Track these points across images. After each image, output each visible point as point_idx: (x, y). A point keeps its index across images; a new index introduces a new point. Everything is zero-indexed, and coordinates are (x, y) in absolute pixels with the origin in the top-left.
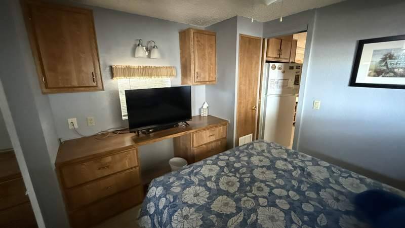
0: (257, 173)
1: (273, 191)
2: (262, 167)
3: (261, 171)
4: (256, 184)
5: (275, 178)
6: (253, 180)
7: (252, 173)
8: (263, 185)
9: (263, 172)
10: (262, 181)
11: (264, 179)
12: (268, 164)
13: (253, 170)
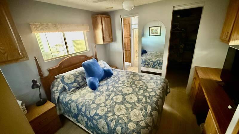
0: (130, 90)
1: (123, 84)
2: (129, 94)
3: (129, 91)
4: (129, 85)
5: (123, 90)
6: (131, 86)
7: (133, 89)
8: (127, 85)
9: (128, 91)
10: (127, 87)
11: (127, 88)
12: (126, 97)
13: (133, 91)
